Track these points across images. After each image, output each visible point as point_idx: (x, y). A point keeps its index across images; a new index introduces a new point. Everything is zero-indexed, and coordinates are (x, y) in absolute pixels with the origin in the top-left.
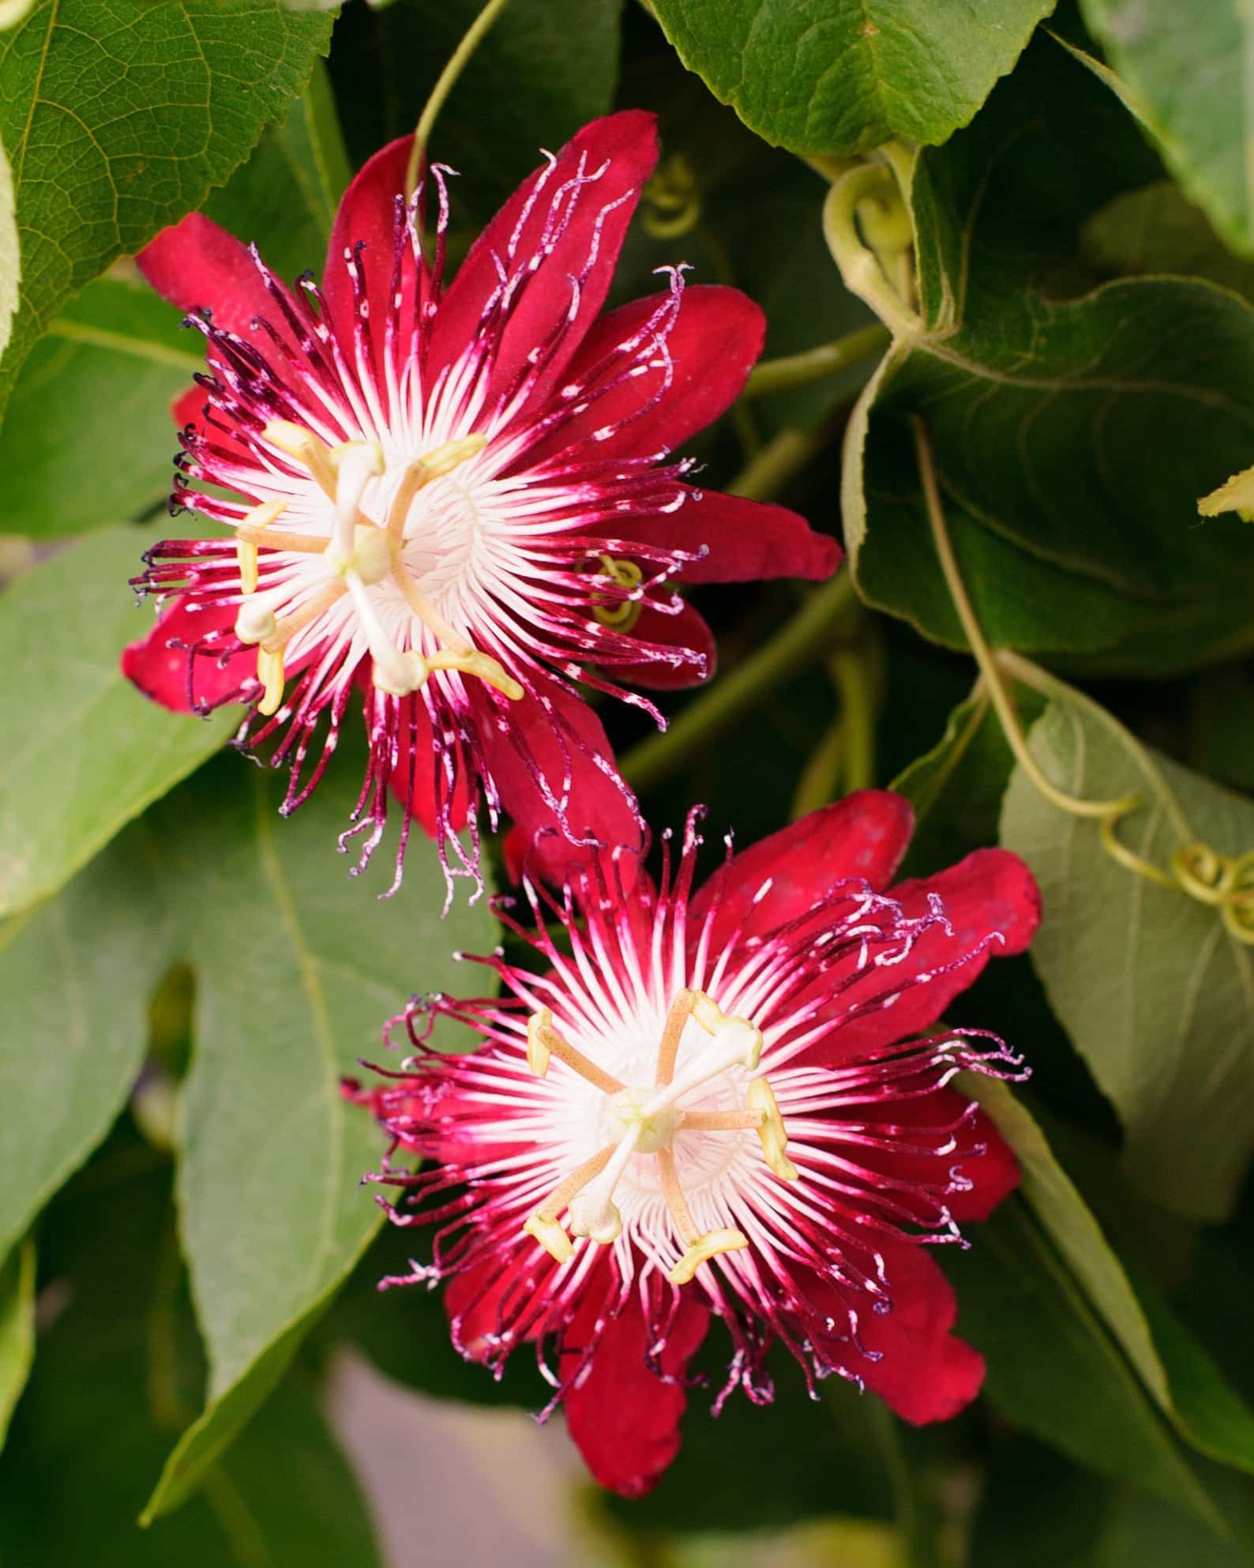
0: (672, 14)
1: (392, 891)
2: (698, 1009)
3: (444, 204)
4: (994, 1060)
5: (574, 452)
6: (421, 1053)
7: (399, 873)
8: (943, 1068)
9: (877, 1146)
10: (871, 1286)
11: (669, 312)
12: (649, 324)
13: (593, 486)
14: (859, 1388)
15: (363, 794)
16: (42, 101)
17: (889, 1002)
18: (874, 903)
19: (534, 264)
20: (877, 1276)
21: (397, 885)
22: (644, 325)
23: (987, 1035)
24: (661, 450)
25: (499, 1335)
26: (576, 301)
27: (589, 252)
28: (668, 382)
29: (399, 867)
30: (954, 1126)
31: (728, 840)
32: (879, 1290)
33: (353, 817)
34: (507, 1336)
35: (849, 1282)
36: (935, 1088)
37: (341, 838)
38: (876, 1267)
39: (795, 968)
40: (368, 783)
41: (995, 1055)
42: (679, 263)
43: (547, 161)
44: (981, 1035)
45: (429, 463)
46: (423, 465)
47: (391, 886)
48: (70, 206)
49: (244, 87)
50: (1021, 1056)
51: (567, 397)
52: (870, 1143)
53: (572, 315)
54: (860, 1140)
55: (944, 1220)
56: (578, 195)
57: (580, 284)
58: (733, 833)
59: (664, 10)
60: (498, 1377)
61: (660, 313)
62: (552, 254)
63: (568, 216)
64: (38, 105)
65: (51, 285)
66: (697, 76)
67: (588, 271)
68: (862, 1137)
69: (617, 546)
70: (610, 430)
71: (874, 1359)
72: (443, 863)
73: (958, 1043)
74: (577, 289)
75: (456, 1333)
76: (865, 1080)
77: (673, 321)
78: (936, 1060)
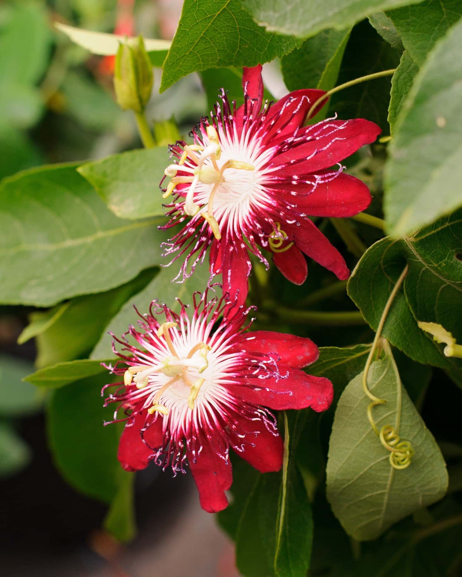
0: (395, 104)
1: (166, 266)
2: (202, 349)
3: (299, 107)
4: (270, 424)
5: (284, 192)
6: (150, 315)
7: (171, 263)
8: (257, 416)
9: (226, 422)
10: (194, 452)
11: (333, 176)
12: (325, 175)
13: (277, 202)
14: (174, 476)
15: (175, 237)
16: (226, 8)
17: (257, 389)
18: (273, 362)
19: (309, 138)
20: (198, 451)
21: (168, 266)
22: (324, 174)
23: (273, 416)
24: (295, 205)
25: (113, 397)
26: (312, 156)
27: (325, 146)
28: (313, 191)
29: (172, 262)
30: (248, 433)
31: (253, 319)
32: (195, 455)
33: (168, 240)
34: (114, 398)
35: (189, 447)
36: (250, 419)
37: (163, 243)
38: (199, 450)
39: (239, 362)
40: (178, 235)
41: (271, 423)
42: (345, 166)
43: (334, 116)
44: (271, 415)
45: (234, 163)
46: (232, 162)
47: (167, 264)
48: (224, 42)
49: (278, 43)
50: (277, 429)
51: (293, 178)
52: (224, 420)
53: (308, 158)
54: (223, 417)
55: (226, 453)
56: (336, 131)
57: (317, 152)
58: (255, 319)
59: (394, 101)
60: (104, 406)
61: (330, 174)
62: (318, 140)
63: (329, 134)
64: (225, 8)
65: (210, 59)
66: (389, 125)
67: (322, 151)
68: (224, 416)
69: (271, 221)
70: (296, 194)
71: (183, 472)
72: (181, 269)
73: (264, 413)
74: (315, 153)
75: (104, 388)
76: (235, 403)
77: (332, 179)
78: (256, 413)
